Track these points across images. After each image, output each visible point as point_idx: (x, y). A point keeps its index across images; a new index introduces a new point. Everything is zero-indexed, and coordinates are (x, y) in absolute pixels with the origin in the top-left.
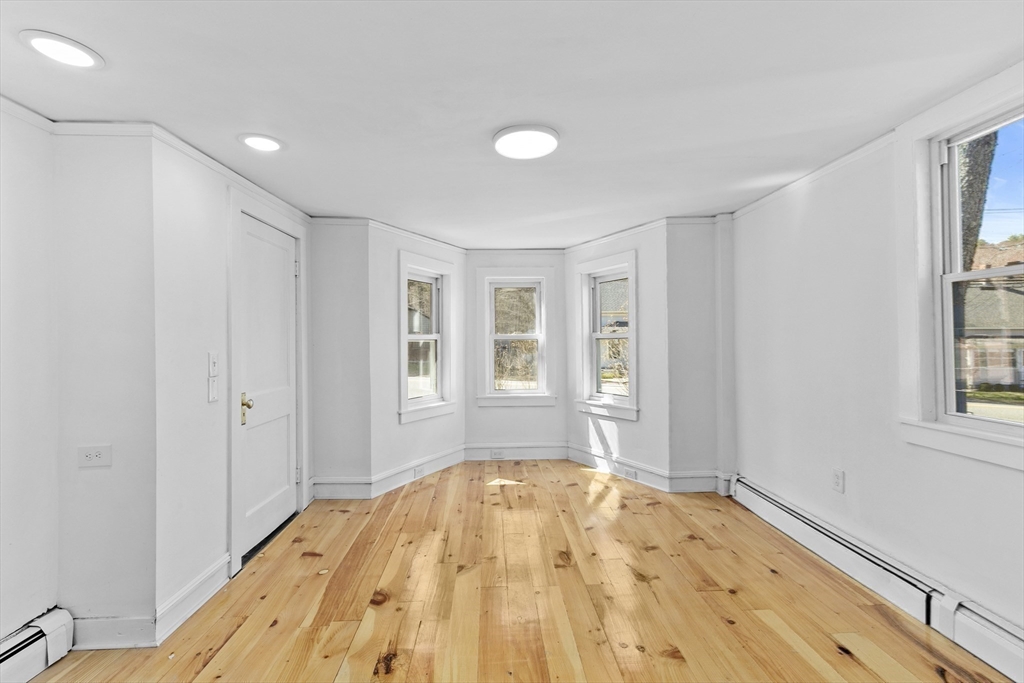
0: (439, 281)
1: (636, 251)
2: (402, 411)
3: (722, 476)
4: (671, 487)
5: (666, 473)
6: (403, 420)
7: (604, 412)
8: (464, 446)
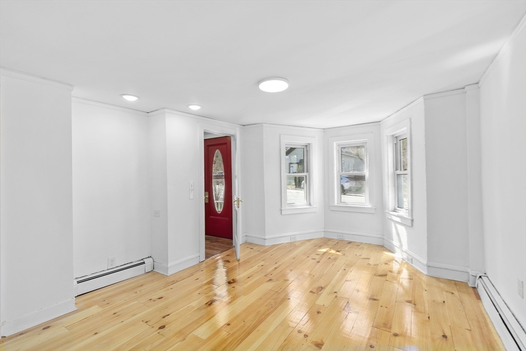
0: (308, 147)
1: (410, 120)
2: (283, 208)
3: (471, 273)
4: (428, 271)
5: (425, 262)
6: (283, 213)
7: (398, 220)
8: (323, 230)
